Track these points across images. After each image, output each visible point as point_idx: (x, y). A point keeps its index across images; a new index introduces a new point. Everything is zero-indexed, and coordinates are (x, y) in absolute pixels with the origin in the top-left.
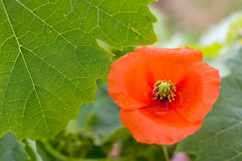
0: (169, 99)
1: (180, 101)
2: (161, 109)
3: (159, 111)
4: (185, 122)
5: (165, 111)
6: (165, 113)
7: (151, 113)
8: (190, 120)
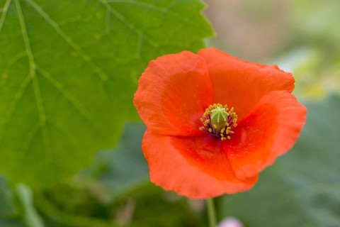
0: (222, 135)
1: (240, 144)
2: (208, 148)
3: (205, 150)
4: (231, 174)
5: (213, 152)
6: (212, 155)
7: (191, 149)
8: (239, 173)
